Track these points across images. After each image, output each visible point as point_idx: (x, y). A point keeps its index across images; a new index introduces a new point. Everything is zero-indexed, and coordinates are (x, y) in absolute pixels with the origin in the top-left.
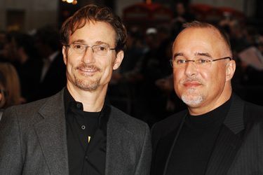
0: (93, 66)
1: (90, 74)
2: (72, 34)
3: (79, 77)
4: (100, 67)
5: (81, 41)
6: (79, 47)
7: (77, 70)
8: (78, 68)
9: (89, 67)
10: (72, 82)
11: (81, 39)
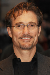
0: (29, 36)
1: (28, 40)
2: (15, 20)
3: (22, 43)
4: (33, 35)
5: (21, 23)
6: (19, 26)
7: (20, 39)
8: (20, 38)
9: (27, 36)
10: (17, 47)
11: (20, 21)
